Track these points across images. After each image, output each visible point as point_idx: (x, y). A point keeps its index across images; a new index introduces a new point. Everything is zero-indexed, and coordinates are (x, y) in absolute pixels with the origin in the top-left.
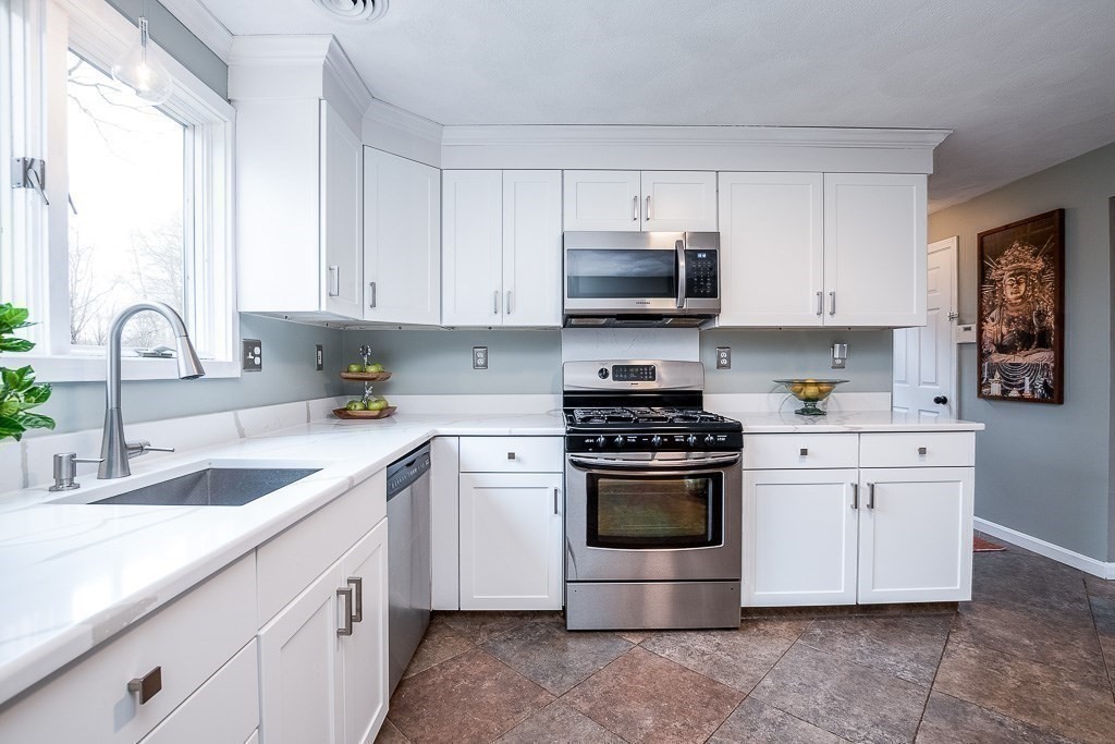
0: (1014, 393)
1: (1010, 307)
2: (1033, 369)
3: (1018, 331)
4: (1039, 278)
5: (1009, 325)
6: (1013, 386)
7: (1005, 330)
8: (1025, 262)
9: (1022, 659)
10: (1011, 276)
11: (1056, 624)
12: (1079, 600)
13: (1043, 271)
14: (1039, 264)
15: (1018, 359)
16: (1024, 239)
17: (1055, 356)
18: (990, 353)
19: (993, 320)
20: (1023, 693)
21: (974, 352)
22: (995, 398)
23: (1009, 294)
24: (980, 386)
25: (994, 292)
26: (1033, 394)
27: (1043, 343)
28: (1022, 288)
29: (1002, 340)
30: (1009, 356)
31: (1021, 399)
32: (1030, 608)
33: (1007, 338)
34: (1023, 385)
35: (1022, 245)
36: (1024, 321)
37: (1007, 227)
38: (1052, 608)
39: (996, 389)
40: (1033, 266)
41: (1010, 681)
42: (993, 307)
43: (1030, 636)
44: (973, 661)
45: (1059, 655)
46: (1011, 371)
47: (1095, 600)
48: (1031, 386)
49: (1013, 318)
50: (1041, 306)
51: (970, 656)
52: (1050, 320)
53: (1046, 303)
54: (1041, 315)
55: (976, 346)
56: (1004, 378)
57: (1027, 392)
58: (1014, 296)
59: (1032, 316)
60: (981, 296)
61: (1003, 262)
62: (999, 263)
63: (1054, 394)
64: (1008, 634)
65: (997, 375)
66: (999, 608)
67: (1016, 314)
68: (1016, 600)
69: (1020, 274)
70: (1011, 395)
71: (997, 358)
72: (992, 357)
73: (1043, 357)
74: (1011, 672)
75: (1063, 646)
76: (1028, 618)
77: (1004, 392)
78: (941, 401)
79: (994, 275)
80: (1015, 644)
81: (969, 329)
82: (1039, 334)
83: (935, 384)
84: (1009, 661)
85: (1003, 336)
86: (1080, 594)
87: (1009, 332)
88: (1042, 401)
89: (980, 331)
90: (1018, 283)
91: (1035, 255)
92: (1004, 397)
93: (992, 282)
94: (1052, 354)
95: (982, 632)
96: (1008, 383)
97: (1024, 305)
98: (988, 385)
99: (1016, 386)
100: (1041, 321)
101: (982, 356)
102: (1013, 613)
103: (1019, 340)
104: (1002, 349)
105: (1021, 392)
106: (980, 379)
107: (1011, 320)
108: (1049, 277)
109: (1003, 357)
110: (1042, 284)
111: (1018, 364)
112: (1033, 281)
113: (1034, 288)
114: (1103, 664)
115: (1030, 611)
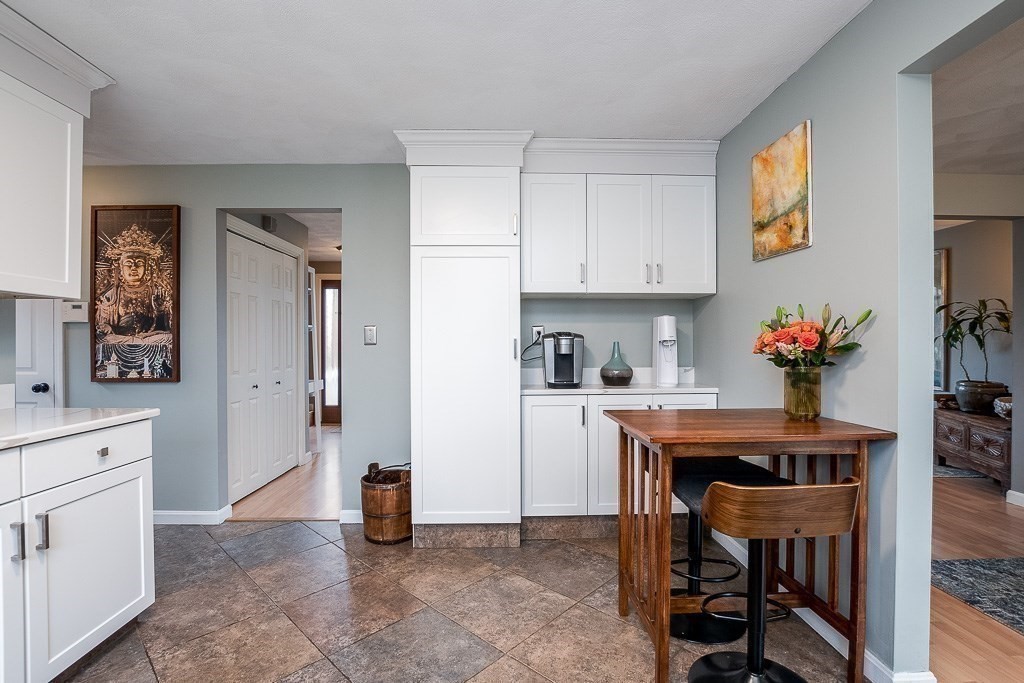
0: (133, 374)
1: (126, 288)
2: (152, 351)
3: (136, 313)
4: (158, 265)
5: (126, 306)
6: (131, 368)
7: (122, 312)
8: (144, 246)
9: (220, 631)
10: (129, 257)
11: (217, 581)
12: (216, 551)
13: (162, 258)
14: (157, 252)
15: (137, 340)
16: (144, 224)
17: (173, 338)
18: (106, 334)
19: (108, 300)
20: (244, 662)
21: (86, 333)
22: (112, 381)
23: (127, 274)
24: (94, 370)
25: (110, 271)
26: (153, 374)
27: (161, 326)
28: (141, 271)
29: (119, 321)
30: (127, 338)
31: (141, 380)
32: (192, 578)
33: (124, 319)
34: (142, 366)
35: (141, 230)
36: (143, 303)
37: (125, 208)
38: (205, 568)
39: (112, 371)
40: (152, 252)
41: (228, 659)
42: (109, 287)
43: (210, 605)
44: (188, 665)
45: (238, 607)
46: (131, 352)
47: (226, 545)
48: (150, 366)
49: (131, 300)
50: (159, 291)
51: (183, 662)
52: (168, 305)
53: (164, 288)
54: (159, 300)
55: (89, 325)
56: (122, 360)
57: (147, 373)
58: (132, 278)
59: (150, 300)
60: (94, 274)
61: (120, 241)
62: (115, 242)
63: (171, 373)
64: (193, 615)
65: (114, 357)
66: (169, 594)
67: (134, 297)
68: (176, 577)
69: (137, 257)
70: (129, 377)
71: (113, 339)
72: (108, 338)
73: (162, 338)
74: (222, 650)
75: (234, 598)
76: (196, 589)
77: (122, 374)
78: (42, 388)
79: (110, 253)
80: (206, 620)
81: (80, 307)
82: (158, 317)
83: (32, 368)
84: (213, 640)
85: (119, 317)
86: (213, 546)
87: (126, 314)
88: (161, 380)
89: (93, 311)
90: (137, 266)
91: (154, 241)
92: (122, 378)
93: (107, 260)
94: (171, 336)
95: (173, 628)
96: (126, 364)
97: (143, 288)
98: (103, 367)
99: (135, 368)
100: (160, 305)
101: (95, 338)
102: (183, 592)
103: (138, 322)
104: (118, 330)
105: (140, 373)
106: (94, 361)
107: (128, 302)
108: (167, 264)
109: (121, 338)
110: (160, 270)
111: (137, 346)
112: (151, 266)
113: (152, 274)
114: (264, 594)
115: (193, 582)
